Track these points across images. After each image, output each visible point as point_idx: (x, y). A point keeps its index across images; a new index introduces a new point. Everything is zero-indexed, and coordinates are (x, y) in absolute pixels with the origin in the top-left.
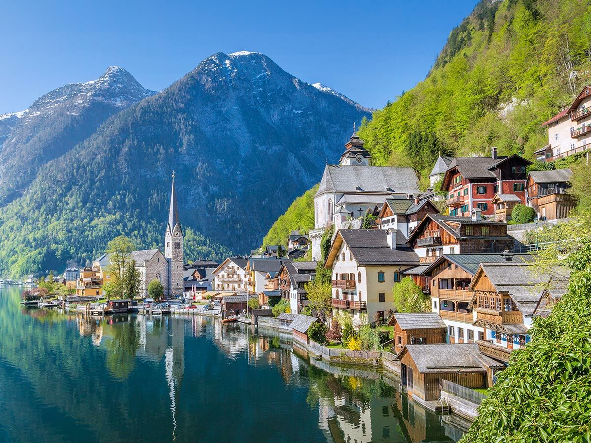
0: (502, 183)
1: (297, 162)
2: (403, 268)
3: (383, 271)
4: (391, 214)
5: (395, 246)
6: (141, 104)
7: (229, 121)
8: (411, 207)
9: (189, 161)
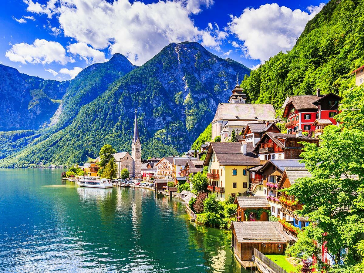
0: (321, 112)
1: (214, 103)
2: (249, 167)
3: (236, 169)
4: (251, 133)
5: (246, 153)
6: (131, 73)
7: (177, 81)
8: (264, 128)
9: (156, 104)
